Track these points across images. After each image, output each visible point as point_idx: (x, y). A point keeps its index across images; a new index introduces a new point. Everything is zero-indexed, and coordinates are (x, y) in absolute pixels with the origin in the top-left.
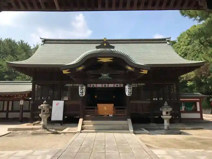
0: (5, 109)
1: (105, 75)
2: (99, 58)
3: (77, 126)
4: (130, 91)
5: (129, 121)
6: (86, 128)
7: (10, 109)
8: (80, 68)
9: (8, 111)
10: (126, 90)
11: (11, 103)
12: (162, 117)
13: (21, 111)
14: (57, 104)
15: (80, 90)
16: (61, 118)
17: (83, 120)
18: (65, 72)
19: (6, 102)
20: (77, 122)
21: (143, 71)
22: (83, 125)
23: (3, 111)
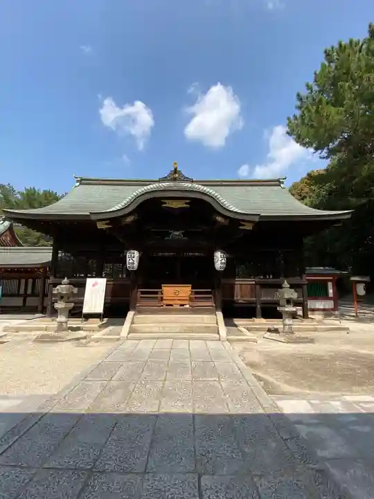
0: (22, 291)
1: (177, 233)
2: (166, 201)
3: (122, 324)
4: (223, 261)
5: (220, 315)
6: (138, 329)
7: (29, 292)
8: (130, 219)
9: (25, 296)
10: (216, 260)
11: (30, 281)
12: (278, 309)
13: (41, 295)
14: (94, 285)
15: (128, 259)
16: (100, 309)
17: (134, 315)
18: (100, 226)
19: (23, 281)
20: (124, 316)
21: (244, 225)
22: (133, 323)
23: (18, 295)
